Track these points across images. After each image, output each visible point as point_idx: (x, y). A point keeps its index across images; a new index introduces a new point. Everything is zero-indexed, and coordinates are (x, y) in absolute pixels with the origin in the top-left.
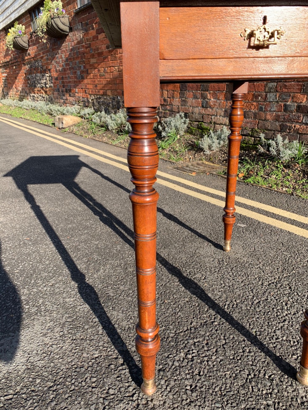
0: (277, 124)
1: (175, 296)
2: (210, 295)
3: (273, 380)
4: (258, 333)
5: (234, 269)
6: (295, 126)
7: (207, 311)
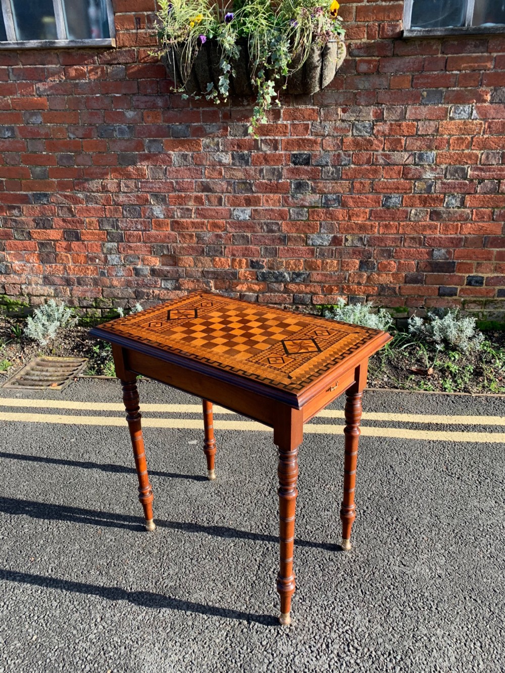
0: (130, 290)
1: (222, 548)
2: (243, 529)
3: (332, 560)
4: (299, 536)
5: (235, 494)
6: (153, 292)
7: (255, 543)
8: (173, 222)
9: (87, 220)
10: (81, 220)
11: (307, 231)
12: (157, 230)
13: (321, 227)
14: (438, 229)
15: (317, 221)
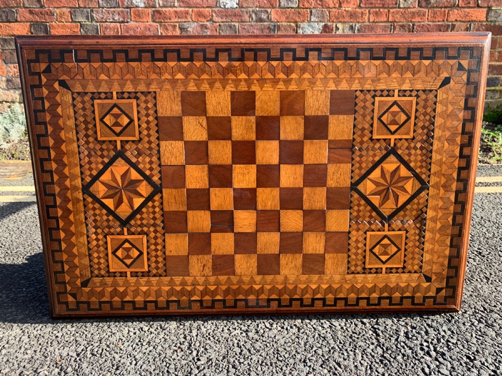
8: (154, 11)
9: (58, 11)
10: (50, 12)
11: (298, 20)
12: (136, 21)
13: (311, 15)
14: (427, 17)
15: (307, 8)
